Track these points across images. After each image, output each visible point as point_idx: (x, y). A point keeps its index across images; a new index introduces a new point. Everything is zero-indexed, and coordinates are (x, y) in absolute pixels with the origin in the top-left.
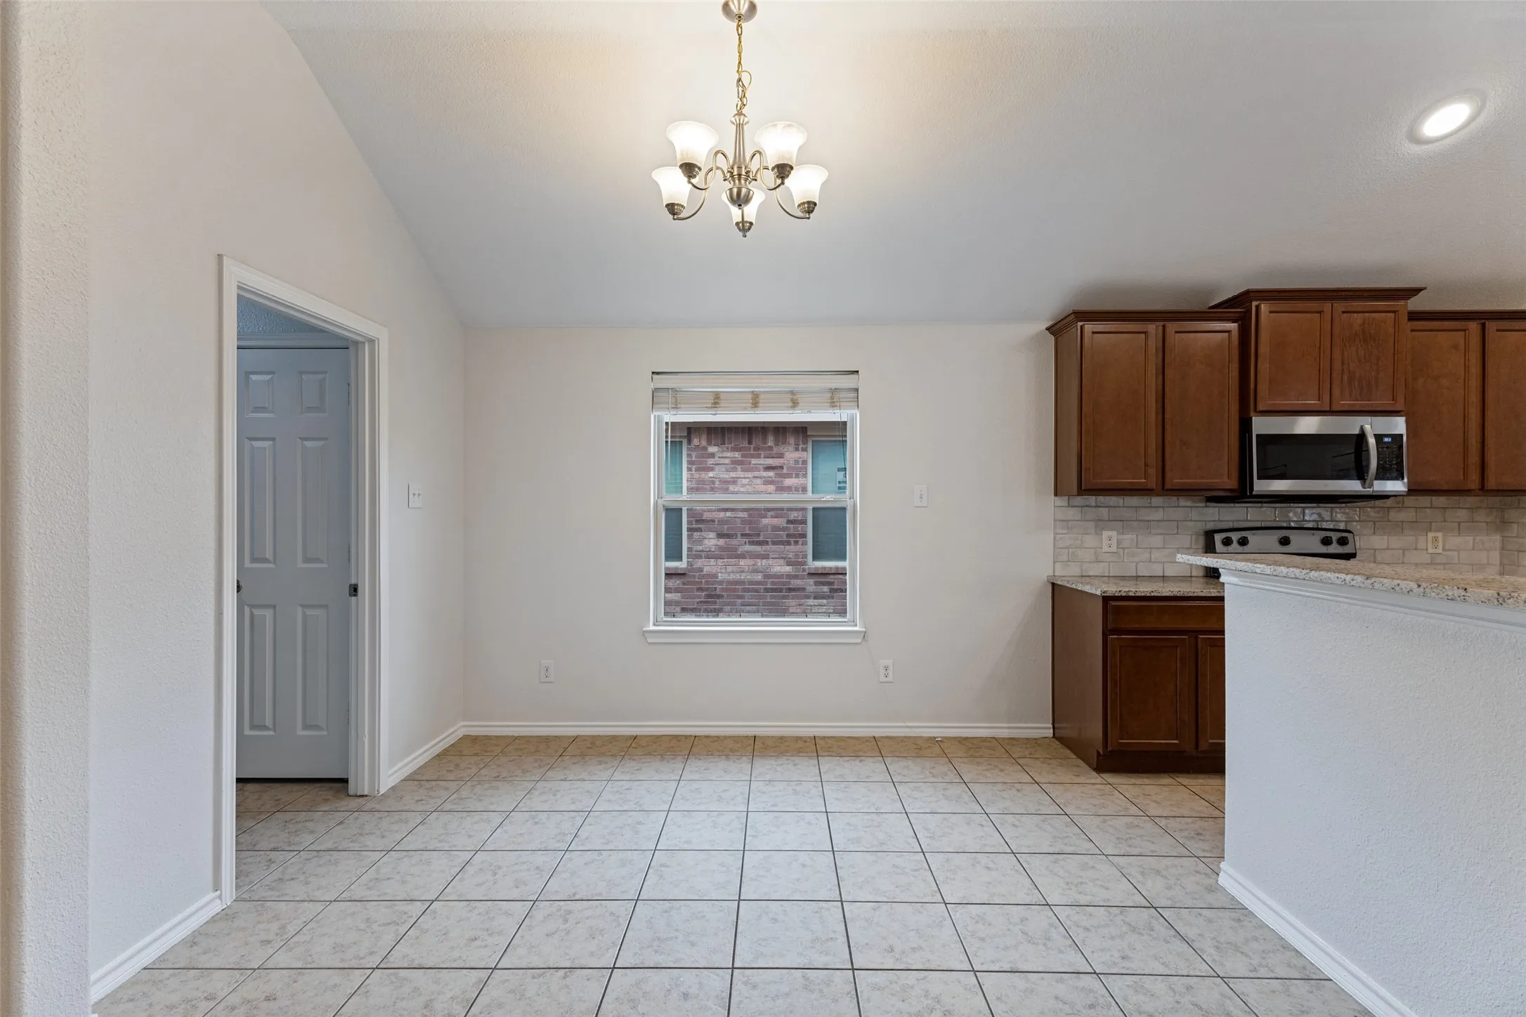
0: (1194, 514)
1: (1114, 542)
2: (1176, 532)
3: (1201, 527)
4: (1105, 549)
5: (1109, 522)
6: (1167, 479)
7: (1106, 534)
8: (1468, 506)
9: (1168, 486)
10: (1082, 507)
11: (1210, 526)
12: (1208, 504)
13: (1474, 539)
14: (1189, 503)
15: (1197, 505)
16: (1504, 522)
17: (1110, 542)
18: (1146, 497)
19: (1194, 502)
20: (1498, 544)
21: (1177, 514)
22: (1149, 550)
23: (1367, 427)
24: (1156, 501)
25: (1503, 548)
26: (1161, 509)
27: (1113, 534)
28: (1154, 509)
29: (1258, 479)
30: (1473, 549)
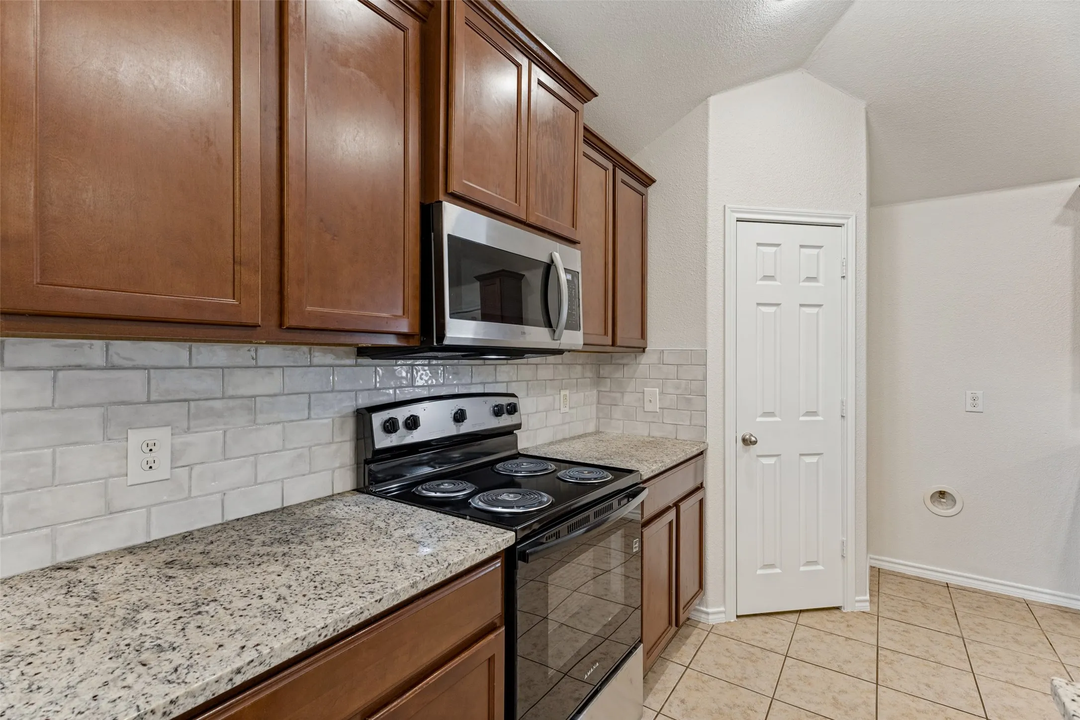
0: (337, 379)
1: (163, 456)
2: (306, 415)
3: (349, 405)
4: (136, 473)
5: (151, 408)
6: (290, 305)
7: (136, 438)
8: (581, 362)
9: (291, 320)
10: (56, 369)
11: (364, 401)
12: (361, 361)
13: (584, 395)
14: (329, 359)
15: (343, 362)
16: (599, 378)
17: (150, 457)
18: (247, 347)
19: (338, 357)
20: (595, 399)
21: (309, 380)
22: (252, 458)
23: (557, 256)
24: (270, 354)
25: (599, 403)
26: (280, 370)
27: (162, 435)
28: (263, 371)
29: (451, 317)
30: (584, 405)
